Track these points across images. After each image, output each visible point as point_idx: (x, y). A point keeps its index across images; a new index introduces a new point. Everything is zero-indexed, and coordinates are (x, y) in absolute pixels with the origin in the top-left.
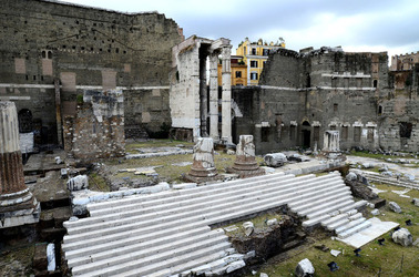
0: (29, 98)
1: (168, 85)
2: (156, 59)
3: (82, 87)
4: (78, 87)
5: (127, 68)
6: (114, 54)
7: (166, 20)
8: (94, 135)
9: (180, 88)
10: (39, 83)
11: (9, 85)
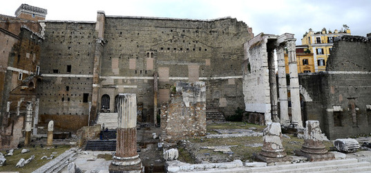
0: (136, 87)
1: (241, 75)
2: (231, 54)
3: (174, 78)
4: (170, 78)
5: (208, 62)
6: (197, 51)
7: (237, 22)
8: (183, 117)
9: (252, 77)
10: (144, 76)
11: (124, 78)
